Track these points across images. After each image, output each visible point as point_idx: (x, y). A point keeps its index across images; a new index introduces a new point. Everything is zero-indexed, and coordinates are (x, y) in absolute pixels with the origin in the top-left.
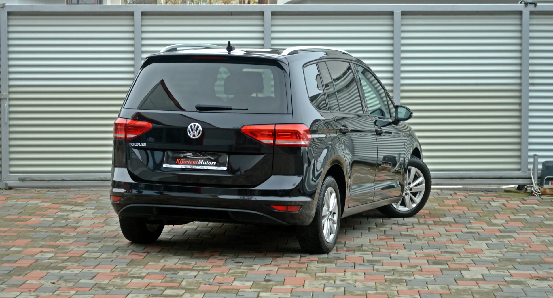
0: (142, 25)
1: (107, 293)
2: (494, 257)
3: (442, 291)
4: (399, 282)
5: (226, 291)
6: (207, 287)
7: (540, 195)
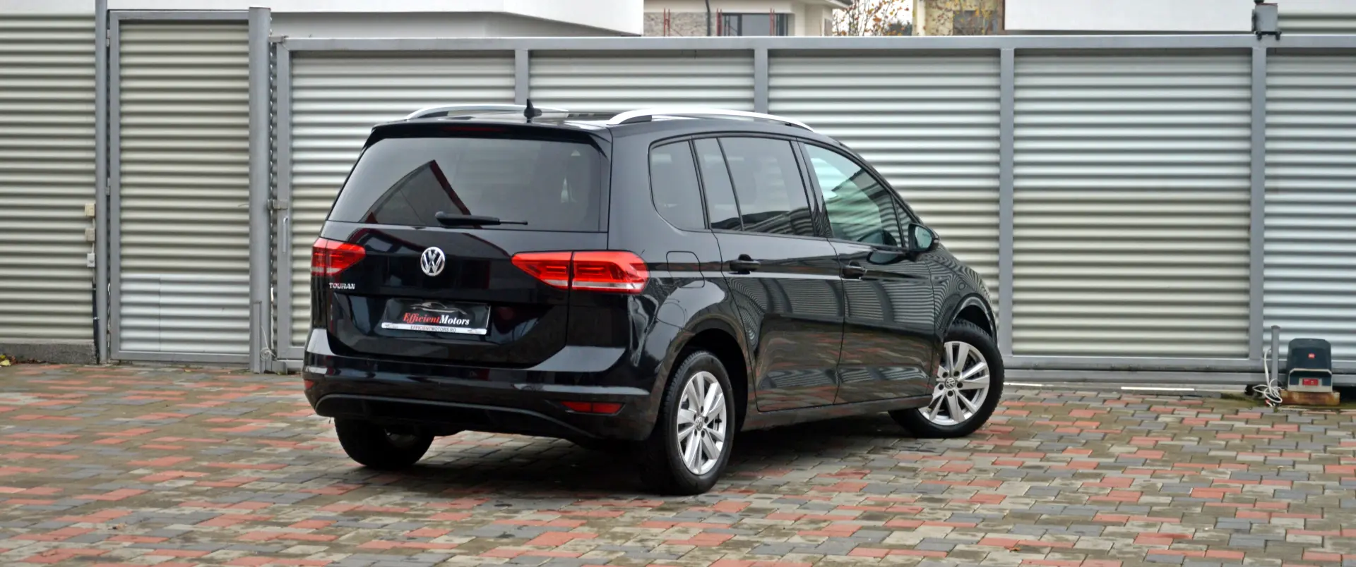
0: (531, 76)
7: (1277, 405)
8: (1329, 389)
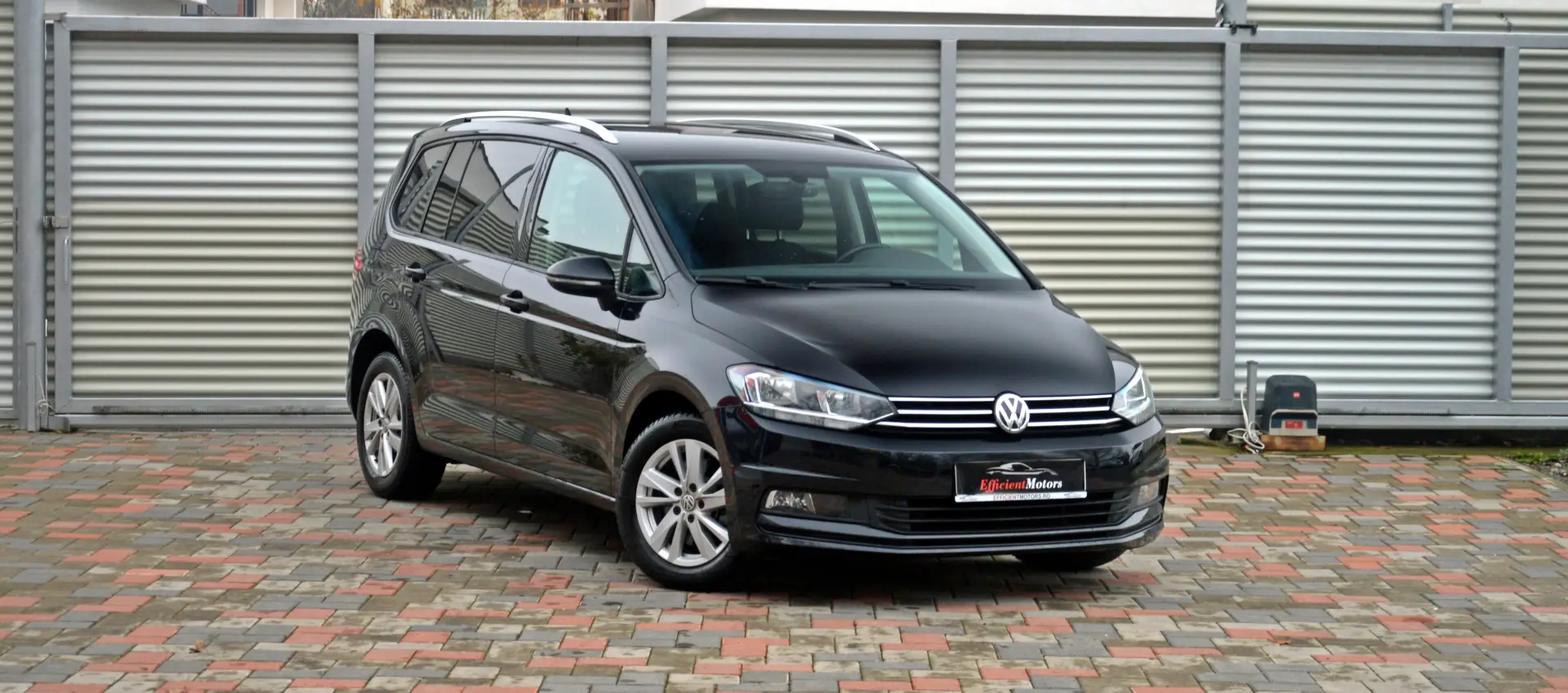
0: (377, 66)
1: (322, 675)
2: (1182, 591)
3: (1078, 671)
4: (979, 648)
5: (592, 670)
6: (548, 662)
7: (1260, 450)
8: (1314, 432)
